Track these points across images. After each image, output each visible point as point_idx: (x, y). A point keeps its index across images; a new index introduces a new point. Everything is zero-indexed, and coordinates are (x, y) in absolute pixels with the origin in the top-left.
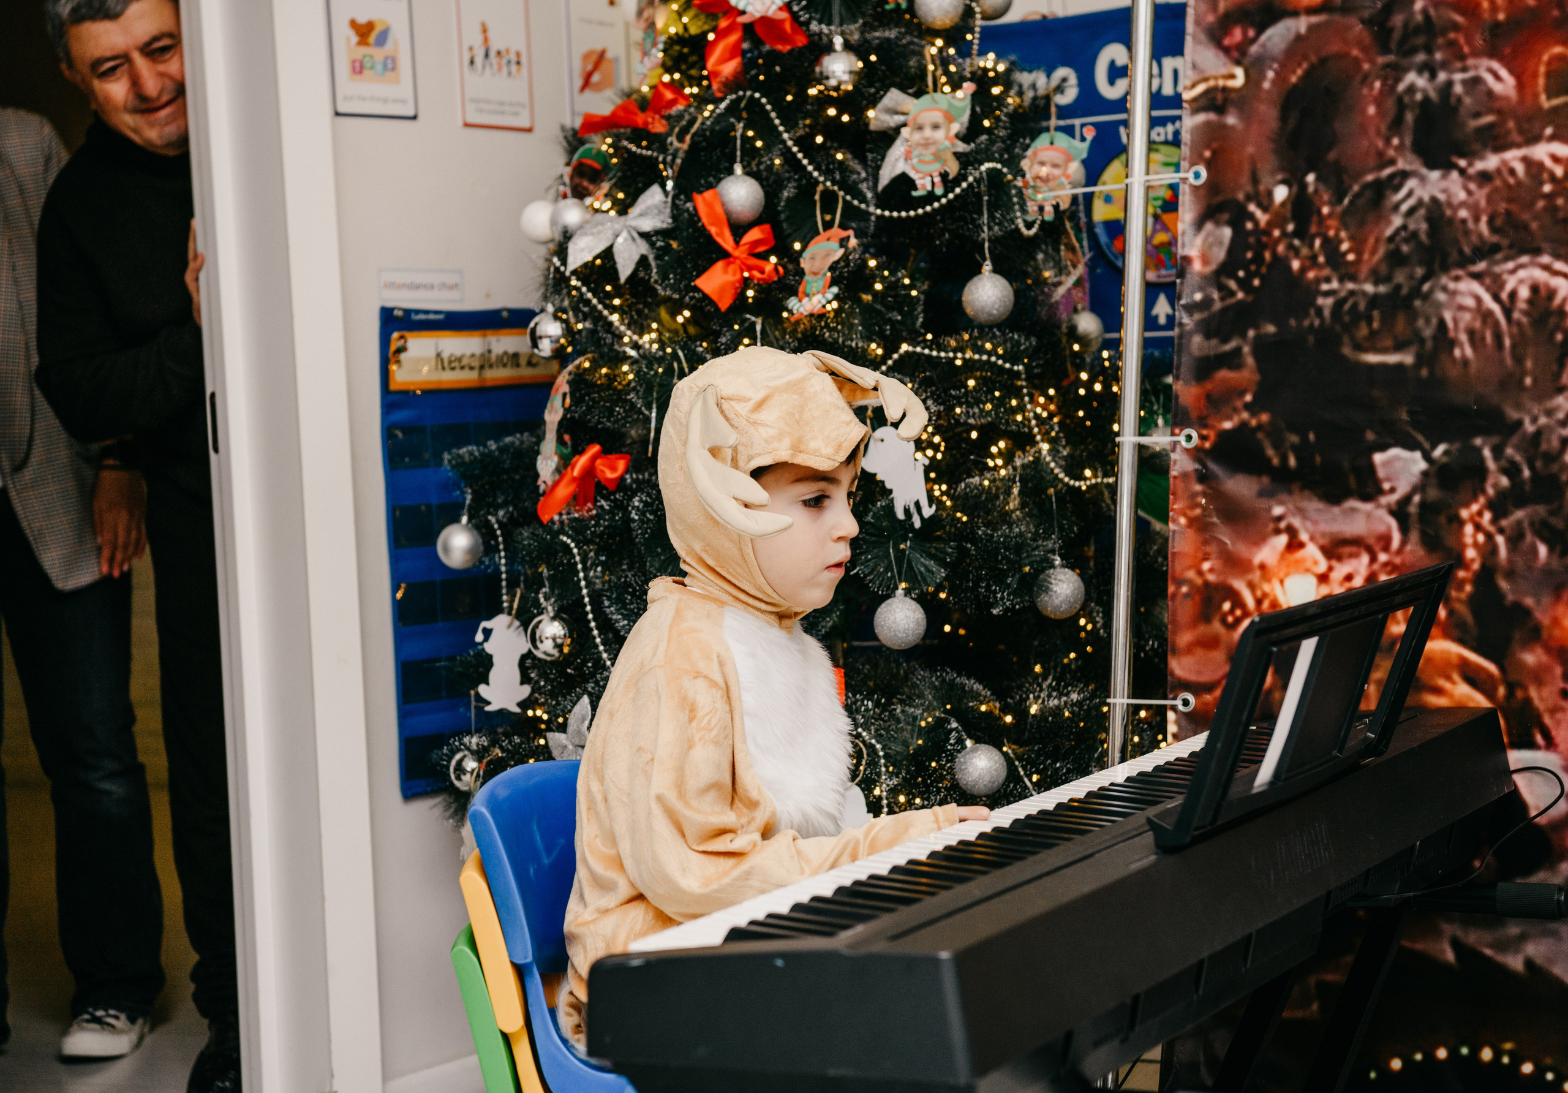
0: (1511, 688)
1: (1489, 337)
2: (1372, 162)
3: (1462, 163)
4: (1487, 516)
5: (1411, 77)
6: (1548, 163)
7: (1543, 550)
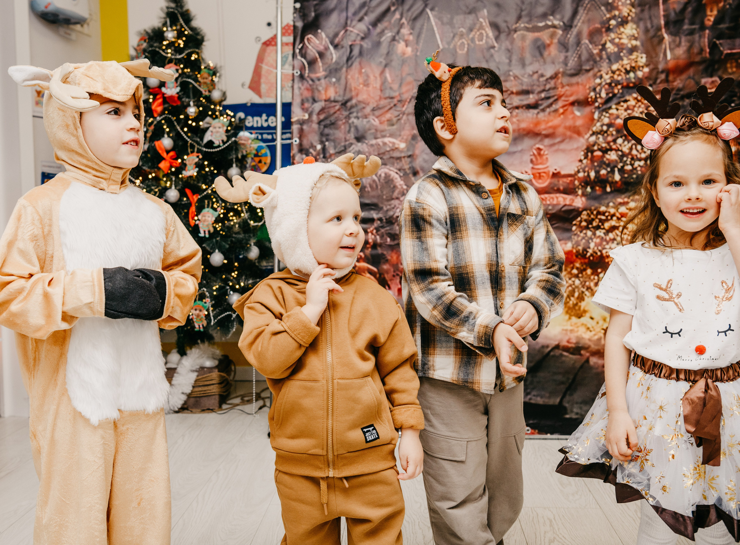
0: (380, 274)
1: (374, 186)
2: (343, 140)
3: (366, 141)
4: (375, 231)
5: (353, 120)
6: (388, 143)
7: (389, 240)
